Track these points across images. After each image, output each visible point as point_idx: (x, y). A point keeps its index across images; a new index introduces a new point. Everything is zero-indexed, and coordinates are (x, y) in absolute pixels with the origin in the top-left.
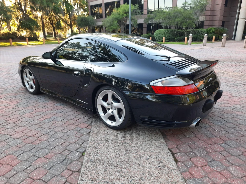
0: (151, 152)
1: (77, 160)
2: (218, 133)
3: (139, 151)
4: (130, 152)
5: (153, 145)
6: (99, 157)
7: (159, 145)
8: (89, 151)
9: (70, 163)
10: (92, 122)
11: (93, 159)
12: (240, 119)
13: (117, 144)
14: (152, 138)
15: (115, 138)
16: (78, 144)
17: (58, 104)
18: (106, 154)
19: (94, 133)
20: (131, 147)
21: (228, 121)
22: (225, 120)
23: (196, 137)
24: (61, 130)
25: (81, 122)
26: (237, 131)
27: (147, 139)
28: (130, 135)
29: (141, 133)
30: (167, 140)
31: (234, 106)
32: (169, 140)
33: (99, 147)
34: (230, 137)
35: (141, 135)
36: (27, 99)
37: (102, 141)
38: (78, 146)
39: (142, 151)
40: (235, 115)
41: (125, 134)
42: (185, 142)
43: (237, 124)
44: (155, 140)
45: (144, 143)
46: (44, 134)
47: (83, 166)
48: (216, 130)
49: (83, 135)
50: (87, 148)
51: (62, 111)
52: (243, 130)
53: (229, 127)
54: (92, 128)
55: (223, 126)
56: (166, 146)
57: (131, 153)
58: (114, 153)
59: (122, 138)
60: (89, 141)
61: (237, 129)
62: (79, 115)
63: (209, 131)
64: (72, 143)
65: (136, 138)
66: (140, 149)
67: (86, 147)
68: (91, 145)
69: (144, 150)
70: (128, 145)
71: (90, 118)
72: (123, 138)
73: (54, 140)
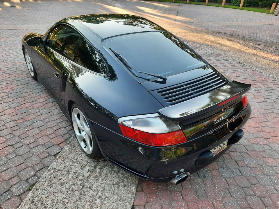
0: (107, 206)
1: (19, 196)
2: (215, 192)
3: (95, 200)
4: (83, 199)
5: (117, 193)
6: (44, 197)
7: (126, 195)
8: (39, 184)
9: (9, 199)
10: (71, 137)
11: (36, 198)
12: (264, 174)
13: (76, 181)
14: (123, 181)
15: (81, 169)
16: (35, 170)
17: (50, 100)
18: (55, 194)
19: (62, 156)
20: (89, 190)
21: (244, 173)
22: (241, 170)
23: (181, 192)
24: (29, 143)
25: (59, 134)
26: (246, 194)
27: (116, 180)
28: (101, 169)
29: (115, 169)
30: (140, 189)
31: (271, 145)
32: (142, 191)
33: (54, 180)
34: (228, 204)
35: (113, 172)
36: (24, 86)
37: (63, 172)
38: (32, 173)
39: (99, 201)
40: (261, 163)
41: (95, 167)
42: (160, 199)
43: (255, 181)
44: (125, 186)
45: (108, 188)
46: (10, 145)
47: (19, 207)
48: (215, 187)
49: (49, 155)
50: (40, 180)
51: (49, 111)
52: (256, 195)
53: (238, 185)
54: (65, 146)
55: (230, 181)
56: (132, 200)
57: (83, 201)
58: (64, 196)
59: (87, 173)
60: (50, 167)
61: (249, 191)
62: (63, 121)
63: (205, 185)
64: (29, 167)
65: (105, 177)
66: (98, 197)
67: (41, 177)
68: (47, 176)
69: (101, 199)
70: (89, 185)
71: (71, 130)
72: (89, 173)
73: (13, 158)
